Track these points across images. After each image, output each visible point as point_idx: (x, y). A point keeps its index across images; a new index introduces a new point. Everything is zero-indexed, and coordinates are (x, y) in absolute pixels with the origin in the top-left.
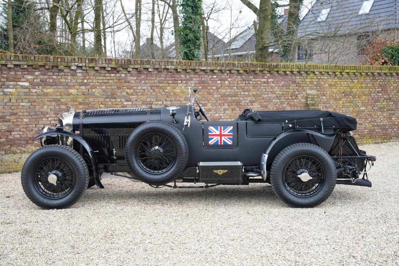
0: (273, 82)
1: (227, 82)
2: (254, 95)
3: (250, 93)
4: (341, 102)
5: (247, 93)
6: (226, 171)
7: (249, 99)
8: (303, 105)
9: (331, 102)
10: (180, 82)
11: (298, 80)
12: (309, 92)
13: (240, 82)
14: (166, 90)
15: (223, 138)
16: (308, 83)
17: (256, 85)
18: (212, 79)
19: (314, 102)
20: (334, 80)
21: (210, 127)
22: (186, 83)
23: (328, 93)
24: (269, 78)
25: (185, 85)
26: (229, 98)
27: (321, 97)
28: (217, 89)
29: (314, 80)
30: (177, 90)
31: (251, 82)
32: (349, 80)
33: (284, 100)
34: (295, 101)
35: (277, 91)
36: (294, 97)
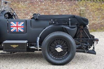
0: (65, 4)
1: (43, 3)
2: (56, 9)
3: (54, 8)
4: (96, 13)
5: (53, 8)
6: (17, 46)
7: (54, 11)
8: (78, 14)
9: (91, 13)
10: (21, 2)
11: (76, 3)
12: (81, 8)
13: (49, 3)
14: (14, 6)
15: (18, 28)
16: (81, 4)
17: (57, 5)
18: (37, 2)
19: (83, 13)
20: (93, 3)
21: (11, 22)
22: (24, 3)
23: (90, 9)
24: (63, 2)
25: (23, 4)
26: (44, 10)
27: (87, 11)
28: (39, 6)
29: (84, 3)
30: (20, 6)
31: (55, 3)
32: (100, 3)
33: (70, 12)
34: (75, 12)
35: (67, 8)
36: (74, 11)
